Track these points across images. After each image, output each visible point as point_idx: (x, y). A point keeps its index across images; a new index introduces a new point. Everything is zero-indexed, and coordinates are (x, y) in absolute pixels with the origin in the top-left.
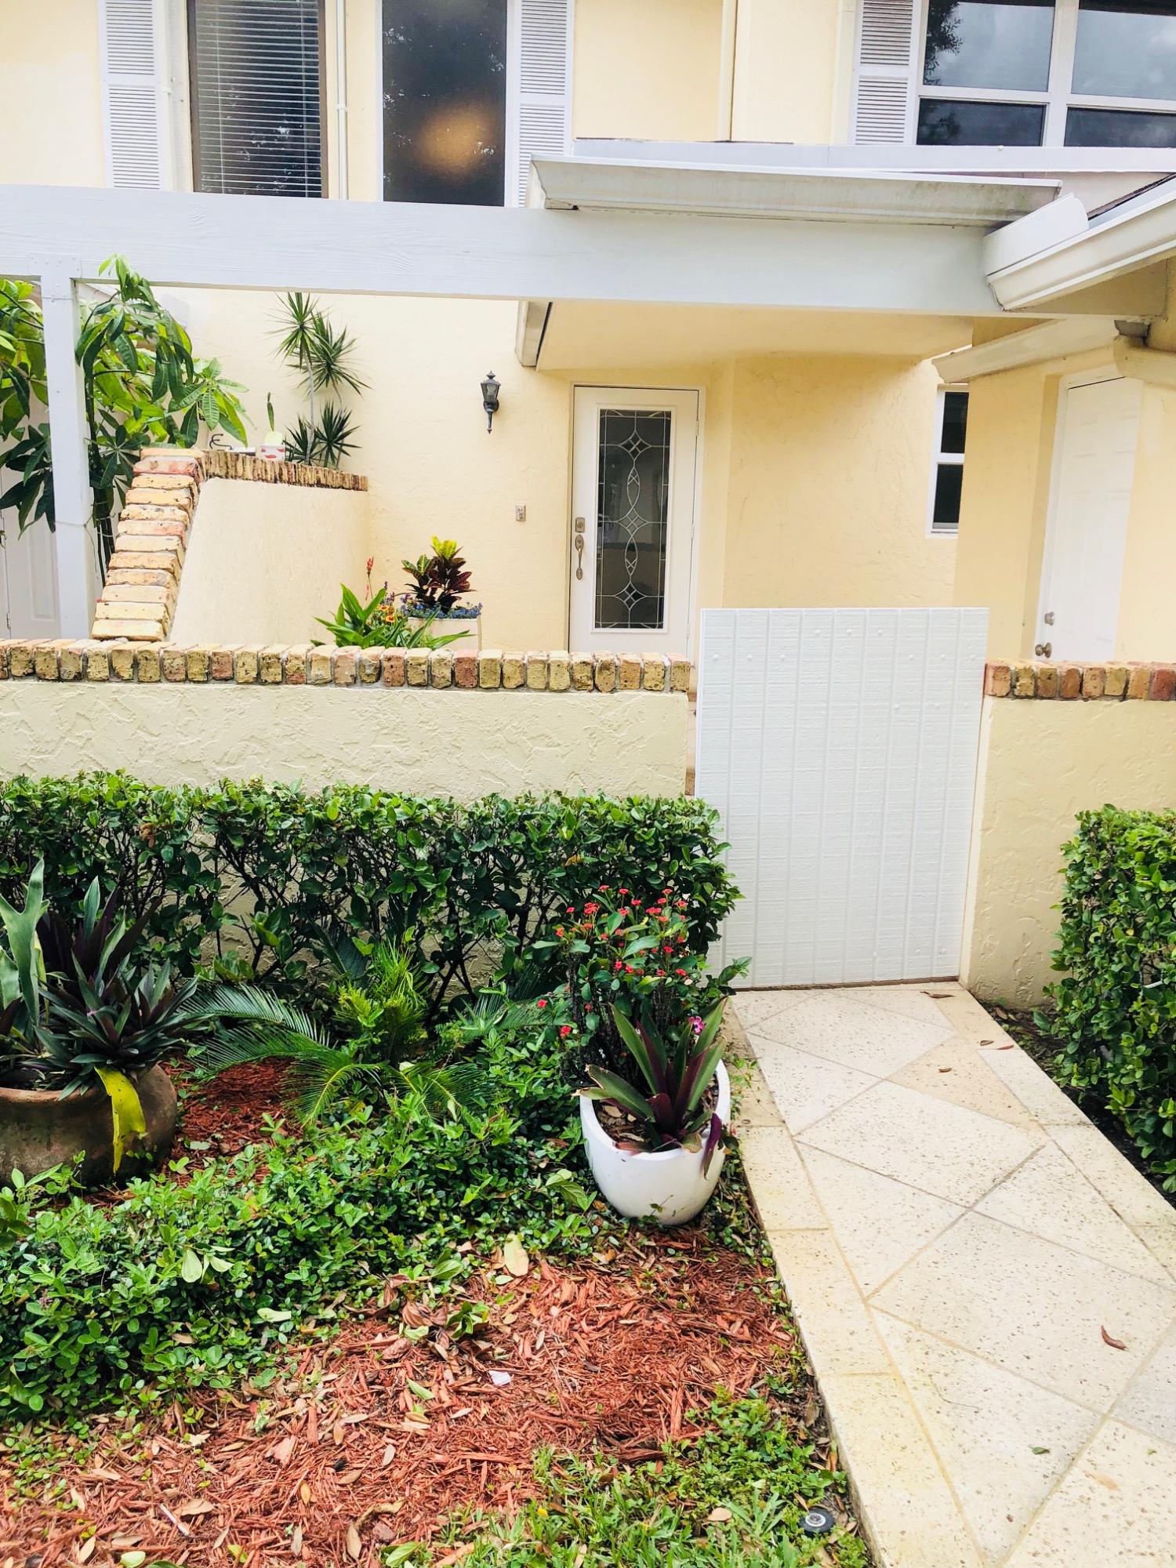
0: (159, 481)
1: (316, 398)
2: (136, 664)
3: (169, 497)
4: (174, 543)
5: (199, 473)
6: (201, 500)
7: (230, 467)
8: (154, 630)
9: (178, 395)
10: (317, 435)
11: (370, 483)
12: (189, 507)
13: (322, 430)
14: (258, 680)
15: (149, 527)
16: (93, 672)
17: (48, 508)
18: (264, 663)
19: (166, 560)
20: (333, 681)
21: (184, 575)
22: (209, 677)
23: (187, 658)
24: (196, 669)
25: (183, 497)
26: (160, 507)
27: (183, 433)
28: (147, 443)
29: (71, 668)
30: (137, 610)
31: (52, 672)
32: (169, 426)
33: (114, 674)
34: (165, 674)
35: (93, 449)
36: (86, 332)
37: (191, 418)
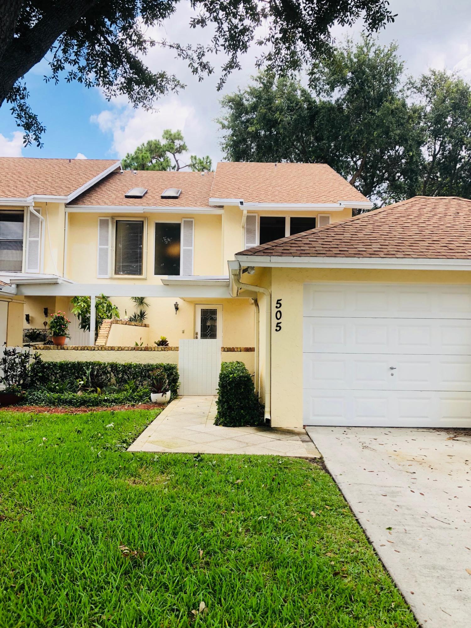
0: (106, 324)
1: (138, 308)
2: (101, 348)
3: (107, 326)
4: (108, 333)
5: (112, 323)
6: (112, 327)
7: (117, 322)
8: (104, 344)
9: (109, 312)
10: (138, 315)
11: (150, 326)
12: (110, 328)
13: (139, 315)
14: (118, 350)
15: (104, 331)
16: (96, 349)
17: (89, 328)
18: (119, 348)
19: (106, 335)
20: (128, 350)
21: (109, 337)
22: (111, 350)
23: (109, 347)
24: (109, 349)
25: (109, 326)
26: (106, 328)
27: (110, 317)
28: (104, 319)
29: (93, 349)
30: (102, 342)
31: (90, 349)
32: (108, 316)
33: (98, 350)
34: (105, 350)
35: (96, 320)
36: (97, 304)
37: (111, 315)
